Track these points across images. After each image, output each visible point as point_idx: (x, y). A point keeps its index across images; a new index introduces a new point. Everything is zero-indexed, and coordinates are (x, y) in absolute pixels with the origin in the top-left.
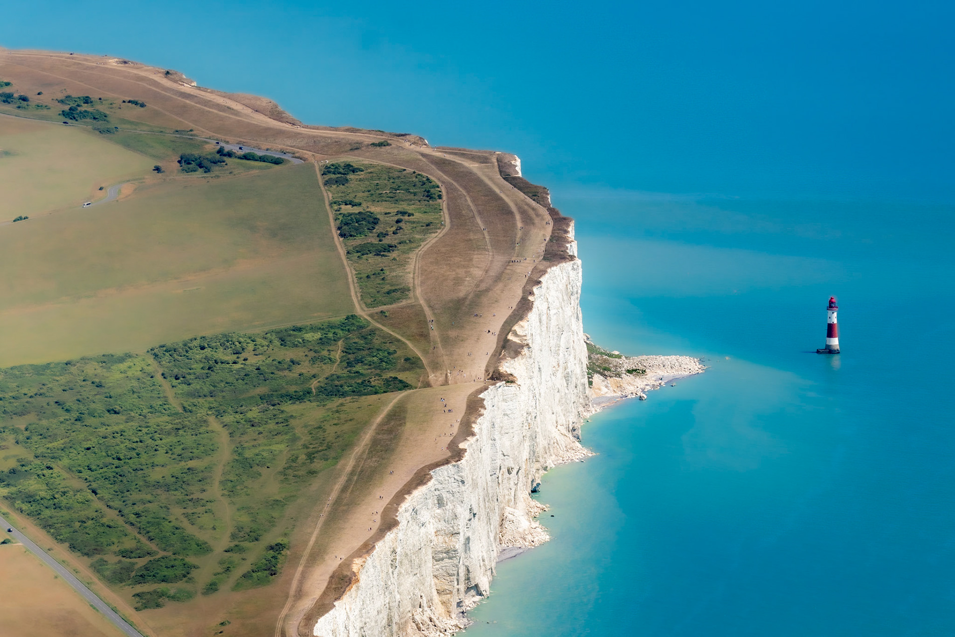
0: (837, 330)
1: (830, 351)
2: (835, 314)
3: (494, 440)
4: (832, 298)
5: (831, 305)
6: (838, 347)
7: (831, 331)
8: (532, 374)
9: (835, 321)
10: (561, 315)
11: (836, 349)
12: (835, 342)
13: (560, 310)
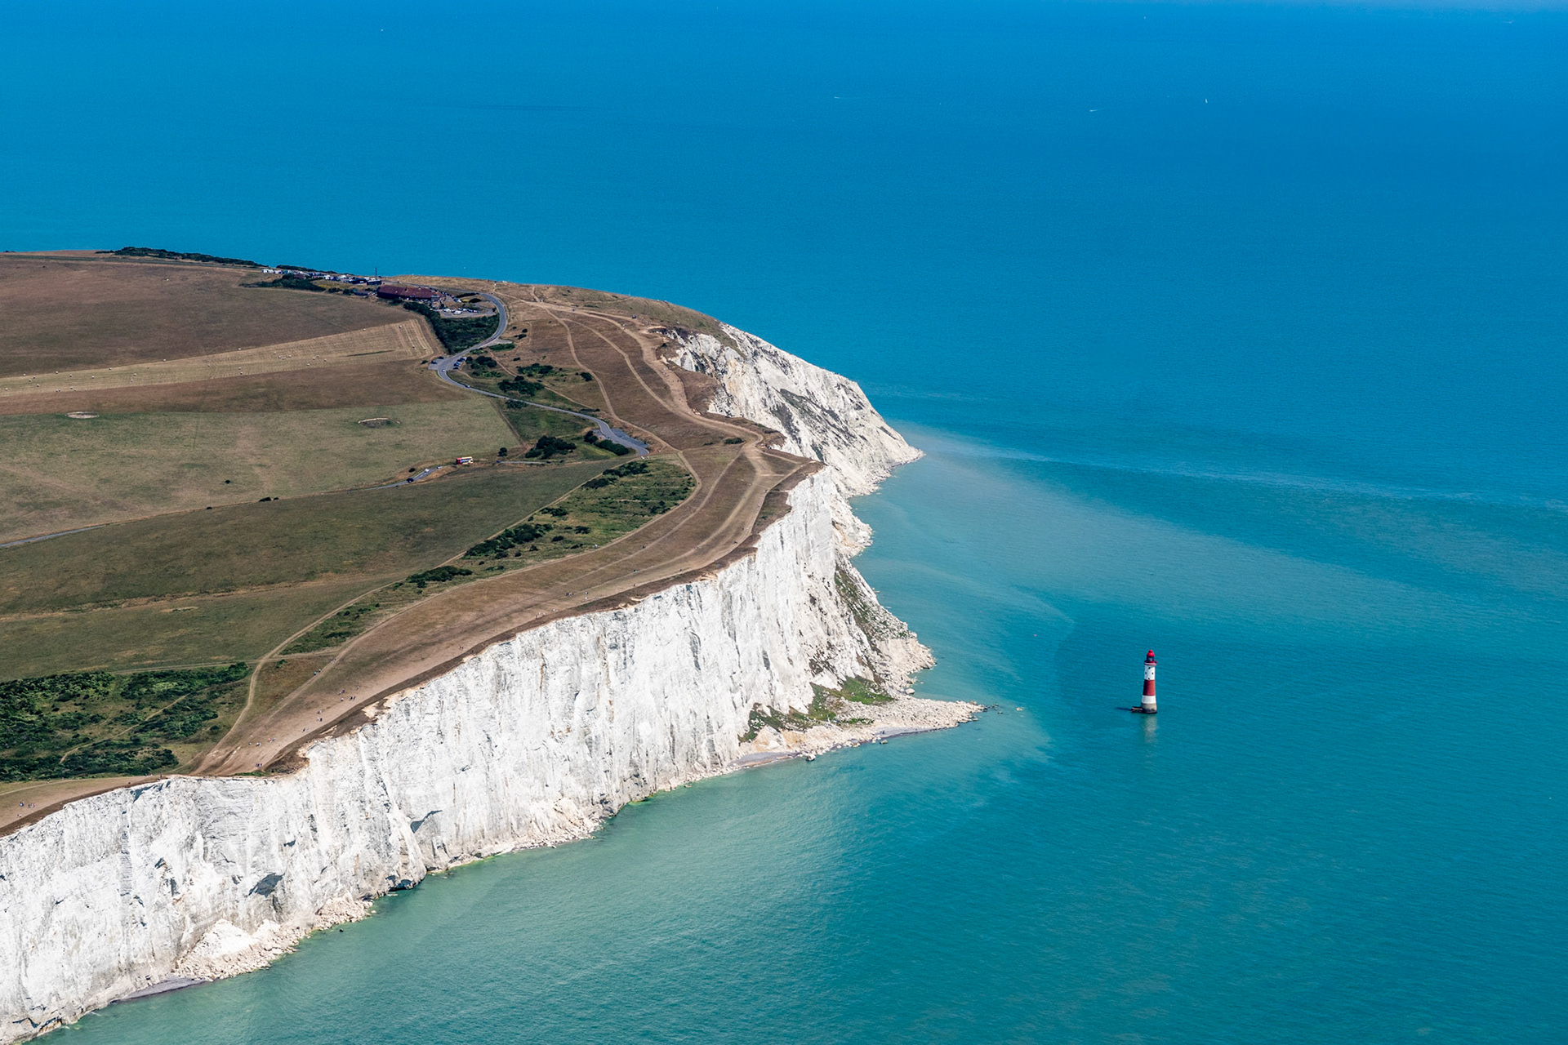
0: (1154, 687)
1: (1144, 711)
2: (1153, 670)
3: (127, 853)
4: (1150, 652)
5: (1149, 659)
6: (1155, 708)
7: (1147, 688)
8: (376, 755)
9: (1152, 677)
10: (576, 672)
11: (1150, 708)
12: (1151, 701)
13: (576, 667)
